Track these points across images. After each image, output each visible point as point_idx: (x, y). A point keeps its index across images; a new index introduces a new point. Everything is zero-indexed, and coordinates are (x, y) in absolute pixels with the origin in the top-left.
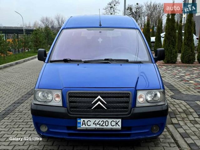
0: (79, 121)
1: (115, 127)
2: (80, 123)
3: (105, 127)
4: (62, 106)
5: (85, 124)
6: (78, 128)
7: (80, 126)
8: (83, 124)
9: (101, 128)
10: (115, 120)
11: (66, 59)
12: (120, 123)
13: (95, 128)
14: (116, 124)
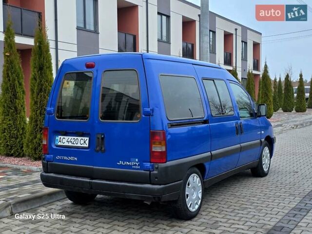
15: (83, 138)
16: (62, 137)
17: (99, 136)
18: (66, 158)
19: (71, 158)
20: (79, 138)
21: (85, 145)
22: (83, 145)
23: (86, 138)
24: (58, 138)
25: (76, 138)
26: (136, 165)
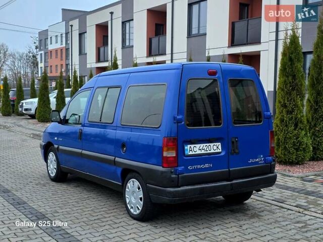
15: (215, 144)
16: (192, 146)
17: (233, 140)
18: (199, 167)
19: (207, 166)
20: (212, 145)
21: (218, 151)
22: (216, 151)
23: (218, 144)
24: (188, 147)
25: (208, 145)
26: (261, 161)
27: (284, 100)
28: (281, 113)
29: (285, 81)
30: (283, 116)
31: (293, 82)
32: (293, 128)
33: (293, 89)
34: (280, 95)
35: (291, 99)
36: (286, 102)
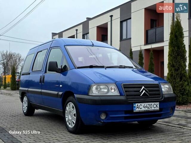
0: (134, 105)
1: (155, 108)
2: (135, 106)
3: (150, 109)
4: (119, 95)
5: (138, 108)
6: (134, 111)
7: (135, 110)
8: (137, 108)
9: (148, 110)
10: (155, 103)
11: (92, 66)
12: (158, 106)
13: (145, 110)
14: (157, 106)
27: (173, 62)
28: (171, 71)
29: (173, 50)
30: (172, 72)
31: (178, 50)
32: (179, 80)
33: (178, 55)
34: (170, 58)
35: (177, 61)
36: (174, 63)
